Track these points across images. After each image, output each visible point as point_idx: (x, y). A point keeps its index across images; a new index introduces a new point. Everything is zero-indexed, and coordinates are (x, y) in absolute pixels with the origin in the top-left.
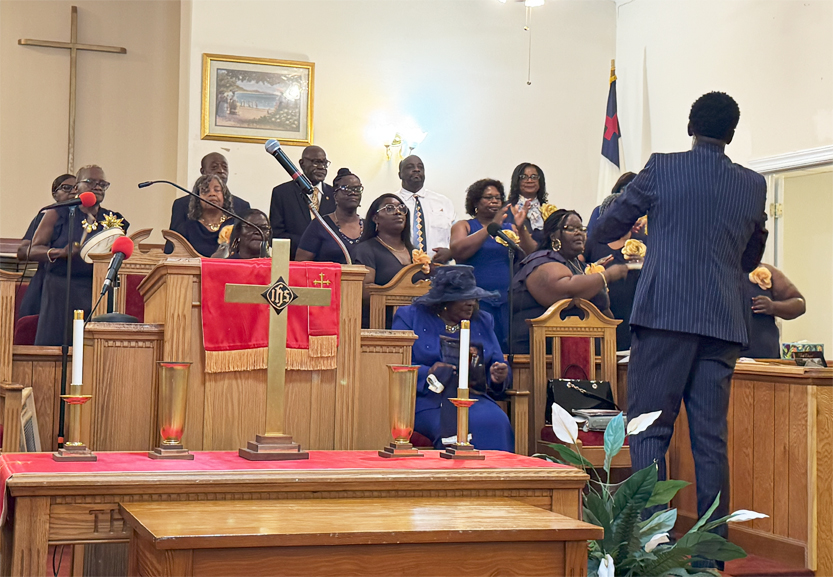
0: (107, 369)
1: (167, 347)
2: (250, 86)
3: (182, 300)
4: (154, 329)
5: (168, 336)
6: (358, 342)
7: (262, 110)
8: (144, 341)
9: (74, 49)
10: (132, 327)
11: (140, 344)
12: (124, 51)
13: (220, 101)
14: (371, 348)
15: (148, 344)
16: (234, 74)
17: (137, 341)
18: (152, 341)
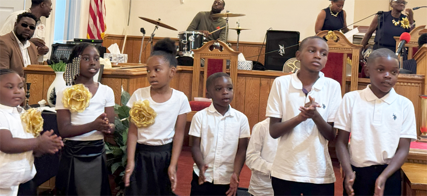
1: (426, 87)
4: (420, 78)
8: (415, 83)
10: (409, 76)
15: (417, 85)
17: (411, 83)
18: (419, 83)
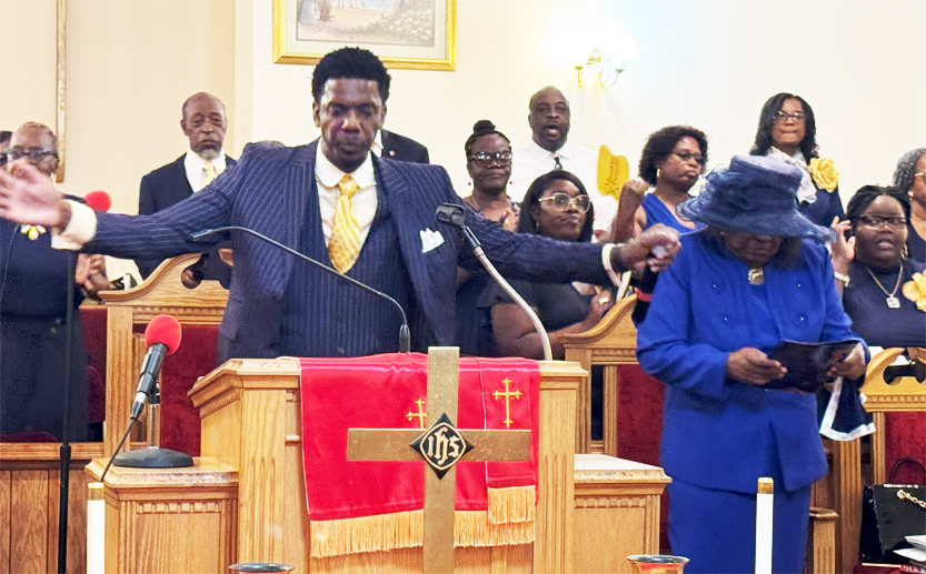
0: (142, 552)
1: (244, 514)
3: (268, 433)
4: (222, 482)
5: (244, 495)
6: (571, 492)
7: (373, 13)
8: (204, 501)
10: (182, 477)
11: (198, 506)
14: (592, 501)
15: (211, 506)
17: (192, 502)
18: (216, 501)
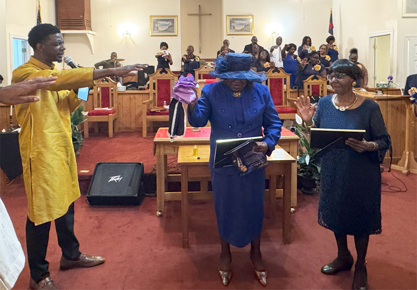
2: (238, 22)
7: (242, 27)
9: (200, 15)
12: (211, 14)
13: (231, 26)
16: (234, 19)
